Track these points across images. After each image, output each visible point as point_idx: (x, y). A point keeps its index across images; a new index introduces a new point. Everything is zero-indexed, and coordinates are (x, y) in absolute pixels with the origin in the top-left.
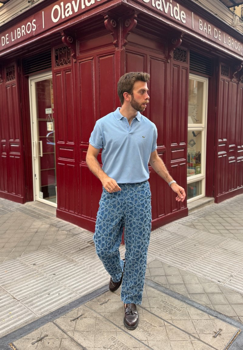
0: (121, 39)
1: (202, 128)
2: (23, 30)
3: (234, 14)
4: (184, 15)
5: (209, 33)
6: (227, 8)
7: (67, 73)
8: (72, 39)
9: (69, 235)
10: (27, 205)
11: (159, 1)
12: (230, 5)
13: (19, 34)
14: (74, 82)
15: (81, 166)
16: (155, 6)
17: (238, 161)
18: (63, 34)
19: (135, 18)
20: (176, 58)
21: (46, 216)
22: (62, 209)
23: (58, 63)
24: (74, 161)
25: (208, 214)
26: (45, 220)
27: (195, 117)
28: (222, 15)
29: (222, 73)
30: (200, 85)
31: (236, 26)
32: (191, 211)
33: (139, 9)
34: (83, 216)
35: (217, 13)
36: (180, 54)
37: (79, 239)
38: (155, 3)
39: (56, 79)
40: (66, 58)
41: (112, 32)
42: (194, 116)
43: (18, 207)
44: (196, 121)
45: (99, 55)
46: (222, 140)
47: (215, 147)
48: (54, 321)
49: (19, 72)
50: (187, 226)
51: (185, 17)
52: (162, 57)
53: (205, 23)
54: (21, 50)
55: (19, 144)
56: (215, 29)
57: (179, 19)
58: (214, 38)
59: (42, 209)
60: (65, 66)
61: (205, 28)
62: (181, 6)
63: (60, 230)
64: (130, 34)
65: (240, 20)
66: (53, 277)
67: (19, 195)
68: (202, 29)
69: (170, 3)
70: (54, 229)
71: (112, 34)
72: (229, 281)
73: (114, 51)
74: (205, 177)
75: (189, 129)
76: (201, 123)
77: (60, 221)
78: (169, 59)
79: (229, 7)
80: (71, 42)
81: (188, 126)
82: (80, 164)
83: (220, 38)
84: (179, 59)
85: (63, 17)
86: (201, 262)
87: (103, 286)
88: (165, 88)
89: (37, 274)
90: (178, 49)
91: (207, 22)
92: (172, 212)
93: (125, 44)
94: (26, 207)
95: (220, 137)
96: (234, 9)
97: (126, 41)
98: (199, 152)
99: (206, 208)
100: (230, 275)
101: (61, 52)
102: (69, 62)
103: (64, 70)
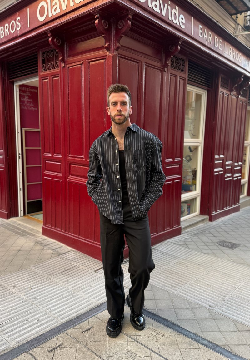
0: (114, 43)
1: (199, 143)
2: (7, 29)
3: (236, 22)
4: (183, 19)
5: (209, 41)
6: (229, 16)
7: (54, 79)
8: (60, 40)
9: (55, 254)
10: (11, 220)
11: (157, 2)
12: (233, 13)
13: (2, 33)
14: (62, 88)
15: (69, 181)
16: (151, 7)
17: (235, 179)
18: (49, 35)
19: (129, 19)
20: (174, 67)
21: (31, 233)
22: (48, 226)
23: (45, 67)
24: (61, 175)
25: (201, 233)
26: (29, 237)
27: (192, 132)
28: (224, 23)
29: (221, 86)
30: (199, 97)
31: (237, 35)
32: (185, 230)
33: (134, 9)
34: (70, 234)
35: (218, 21)
36: (178, 63)
37: (64, 258)
38: (152, 4)
39: (43, 84)
40: (53, 62)
41: (103, 34)
42: (191, 130)
43: (2, 223)
44: (193, 136)
45: (89, 59)
46: (219, 156)
47: (211, 163)
48: (31, 352)
49: (3, 76)
50: (179, 245)
51: (184, 21)
52: (159, 64)
53: (206, 30)
54: (5, 52)
55: (3, 155)
56: (216, 37)
57: (178, 24)
58: (214, 47)
59: (28, 225)
60: (52, 71)
61: (206, 35)
62: (180, 9)
63: (45, 248)
64: (123, 37)
65: (242, 30)
66: (33, 301)
67: (3, 210)
68: (202, 36)
69: (168, 4)
70: (39, 247)
71: (103, 37)
72: (221, 306)
73: (106, 56)
74: (200, 194)
75: (185, 144)
76: (198, 137)
77: (45, 239)
78: (166, 68)
79: (231, 15)
80: (59, 44)
81: (185, 141)
82: (68, 178)
83: (221, 48)
84: (176, 68)
85: (50, 15)
86: (192, 284)
87: (87, 311)
88: (160, 99)
89: (16, 297)
90: (176, 57)
91: (207, 29)
92: (164, 230)
93: (118, 49)
94: (11, 223)
95: (217, 153)
96: (237, 18)
97: (118, 44)
98: (195, 168)
99: (199, 226)
100: (222, 300)
101: (48, 56)
102: (57, 67)
103: (52, 76)
